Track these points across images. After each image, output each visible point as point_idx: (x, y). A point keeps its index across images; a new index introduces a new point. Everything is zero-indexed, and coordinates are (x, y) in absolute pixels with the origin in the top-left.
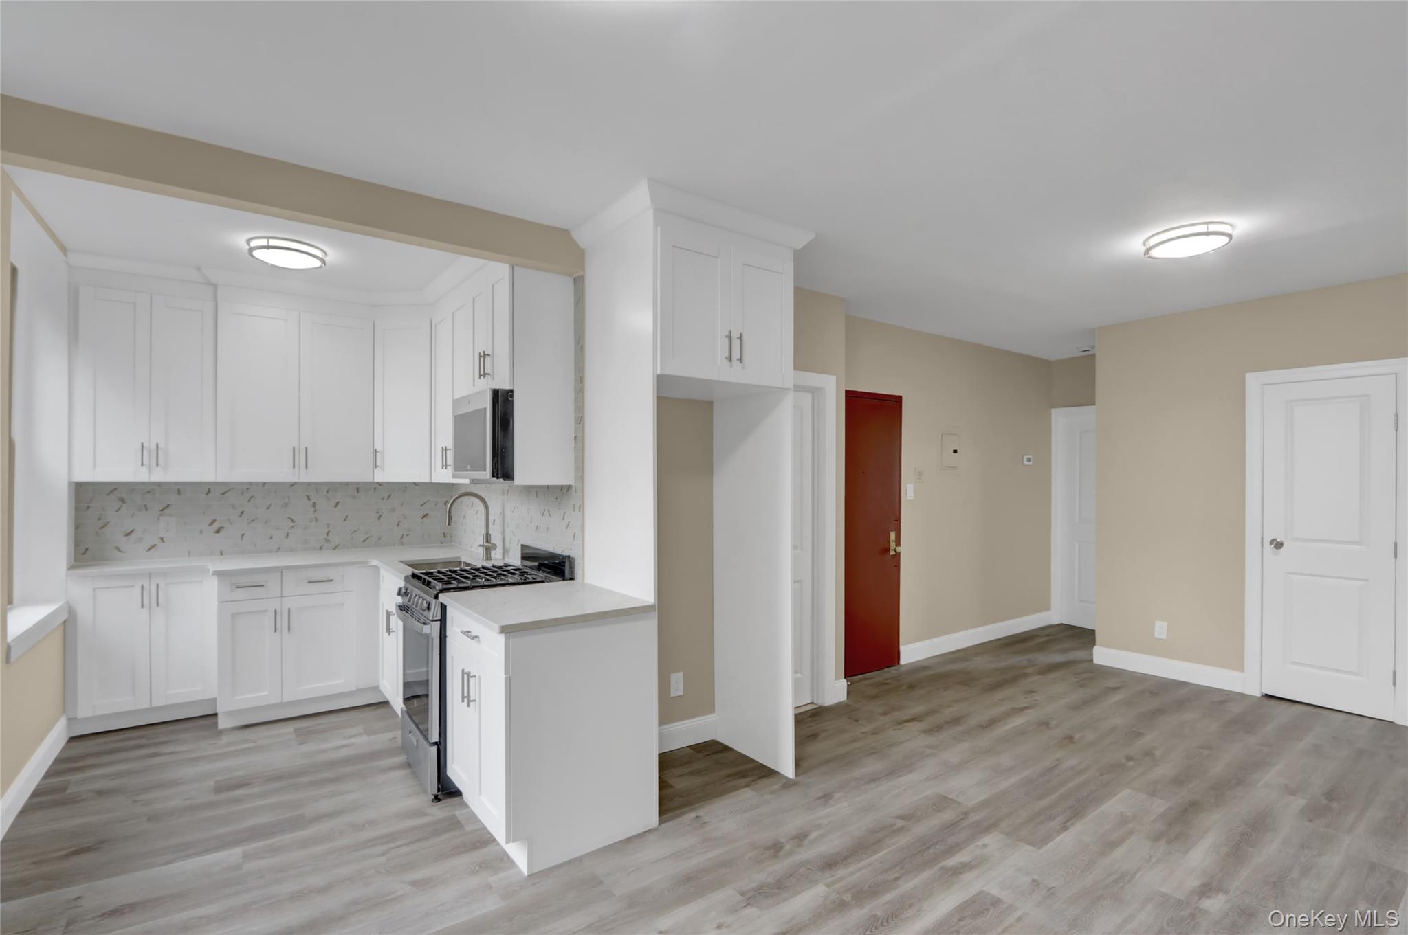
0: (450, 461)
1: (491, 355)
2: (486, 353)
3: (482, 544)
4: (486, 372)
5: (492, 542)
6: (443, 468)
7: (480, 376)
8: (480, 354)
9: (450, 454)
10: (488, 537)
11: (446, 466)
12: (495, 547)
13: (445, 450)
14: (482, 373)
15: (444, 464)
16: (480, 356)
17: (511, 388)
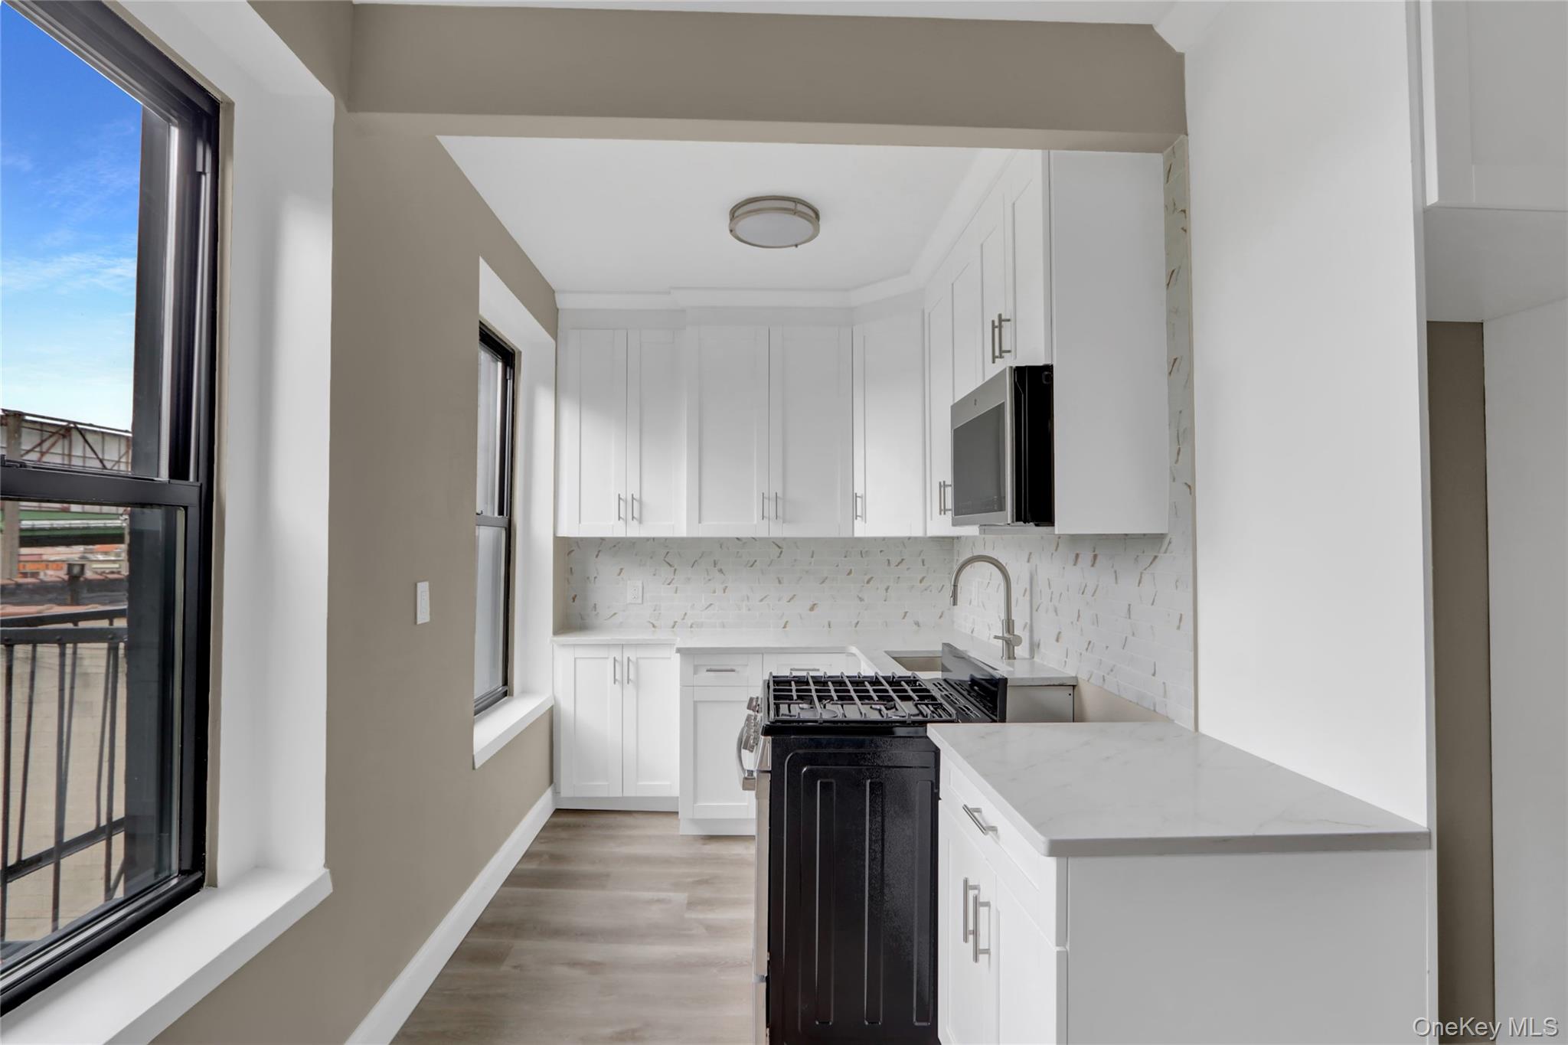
0: (949, 504)
1: (1012, 318)
2: (1003, 317)
3: (1001, 635)
4: (1004, 349)
5: (1015, 633)
6: (940, 514)
7: (994, 358)
8: (993, 322)
9: (949, 491)
10: (1009, 624)
11: (945, 510)
12: (1019, 641)
13: (943, 486)
14: (997, 353)
15: (943, 508)
16: (994, 327)
17: (1048, 362)
